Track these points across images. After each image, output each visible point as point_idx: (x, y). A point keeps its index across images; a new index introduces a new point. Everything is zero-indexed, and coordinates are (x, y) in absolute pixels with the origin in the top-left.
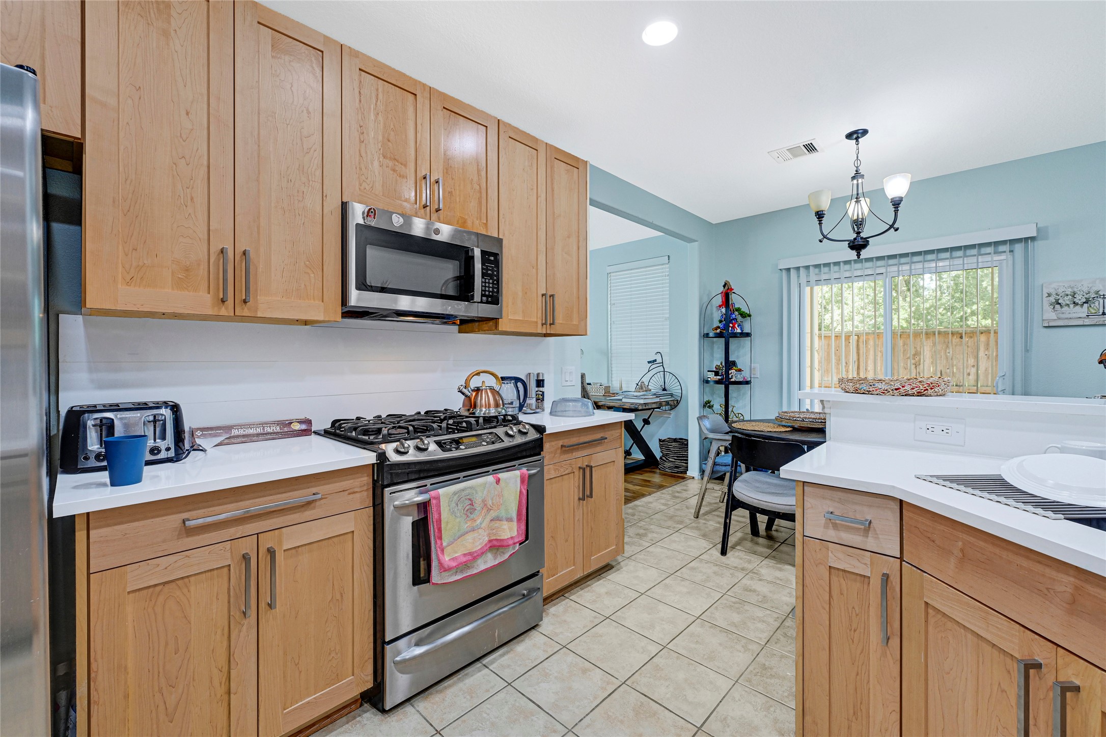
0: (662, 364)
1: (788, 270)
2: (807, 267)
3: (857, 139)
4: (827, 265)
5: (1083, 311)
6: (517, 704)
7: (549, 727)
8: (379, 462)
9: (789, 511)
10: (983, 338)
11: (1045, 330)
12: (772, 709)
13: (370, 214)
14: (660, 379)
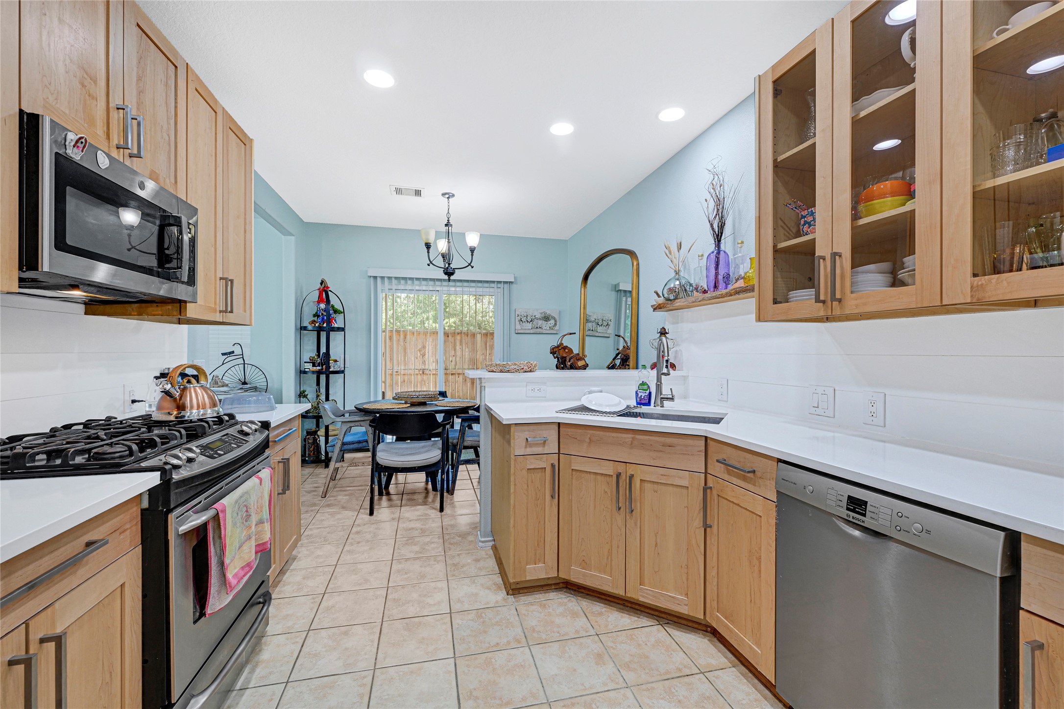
0: (242, 356)
1: (375, 278)
2: (389, 278)
3: (448, 198)
4: (405, 279)
5: (529, 326)
6: (313, 687)
7: (357, 679)
8: (162, 482)
9: (420, 464)
10: (458, 337)
11: (516, 335)
12: (476, 581)
13: (79, 144)
14: (239, 373)
